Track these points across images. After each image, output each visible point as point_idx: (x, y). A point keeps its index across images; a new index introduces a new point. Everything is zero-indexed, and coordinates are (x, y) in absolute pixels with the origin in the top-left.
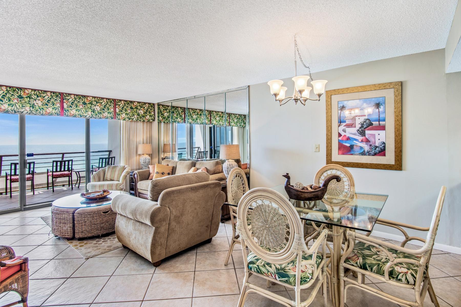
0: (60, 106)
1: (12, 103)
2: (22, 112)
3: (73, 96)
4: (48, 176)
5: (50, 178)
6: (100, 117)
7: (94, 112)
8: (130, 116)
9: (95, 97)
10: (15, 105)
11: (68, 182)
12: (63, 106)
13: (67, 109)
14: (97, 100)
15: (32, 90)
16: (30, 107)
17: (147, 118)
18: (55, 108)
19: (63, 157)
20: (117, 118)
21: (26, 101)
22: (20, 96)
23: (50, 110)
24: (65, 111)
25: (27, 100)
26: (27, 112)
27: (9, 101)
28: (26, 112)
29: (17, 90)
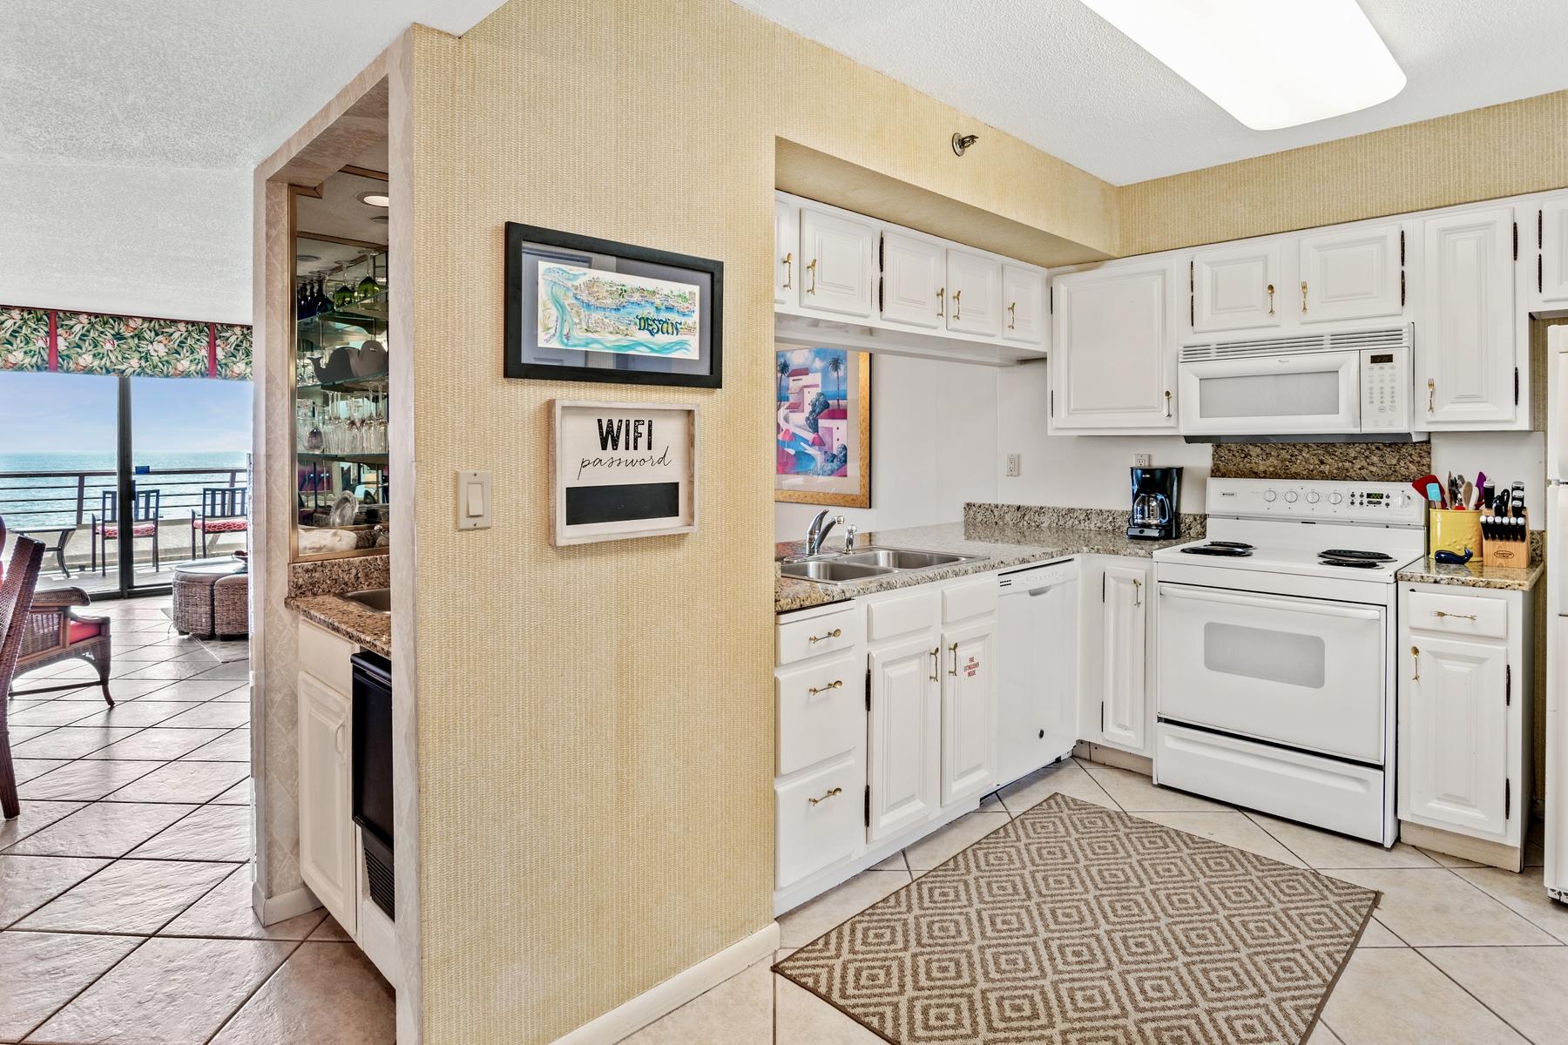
0: (207, 355)
1: (100, 351)
2: (124, 371)
3: (239, 328)
4: (194, 529)
5: (199, 532)
10: (108, 355)
13: (223, 361)
15: (144, 319)
16: (141, 359)
18: (195, 359)
21: (131, 345)
22: (118, 334)
23: (184, 364)
24: (219, 367)
25: (133, 343)
26: (134, 371)
27: (95, 346)
28: (131, 370)
29: (111, 321)
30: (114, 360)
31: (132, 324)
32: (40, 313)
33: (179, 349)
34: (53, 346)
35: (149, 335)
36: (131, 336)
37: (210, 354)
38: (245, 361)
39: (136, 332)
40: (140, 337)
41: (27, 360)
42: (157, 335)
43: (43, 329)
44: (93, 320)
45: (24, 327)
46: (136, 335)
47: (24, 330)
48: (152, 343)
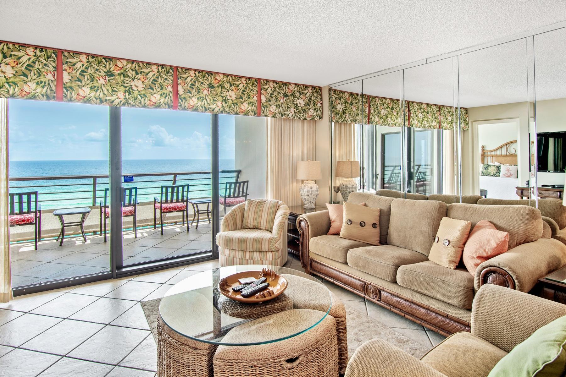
0: (172, 91)
1: (96, 84)
2: (113, 102)
6: (235, 111)
7: (226, 103)
8: (283, 110)
9: (228, 75)
11: (182, 217)
12: (177, 91)
13: (183, 96)
14: (231, 80)
15: (128, 61)
17: (310, 113)
18: (164, 94)
19: (175, 180)
20: (263, 113)
22: (109, 71)
23: (156, 98)
24: (180, 100)
26: (121, 102)
27: (92, 81)
28: (118, 101)
29: (104, 61)
30: (106, 92)
31: (119, 64)
32: (50, 52)
33: (153, 86)
34: (59, 79)
35: (131, 73)
36: (119, 74)
37: (173, 90)
38: (197, 97)
39: (122, 71)
40: (124, 74)
41: (39, 90)
42: (137, 74)
43: (52, 65)
44: (90, 59)
45: (37, 62)
46: (122, 73)
47: (37, 65)
48: (133, 80)
